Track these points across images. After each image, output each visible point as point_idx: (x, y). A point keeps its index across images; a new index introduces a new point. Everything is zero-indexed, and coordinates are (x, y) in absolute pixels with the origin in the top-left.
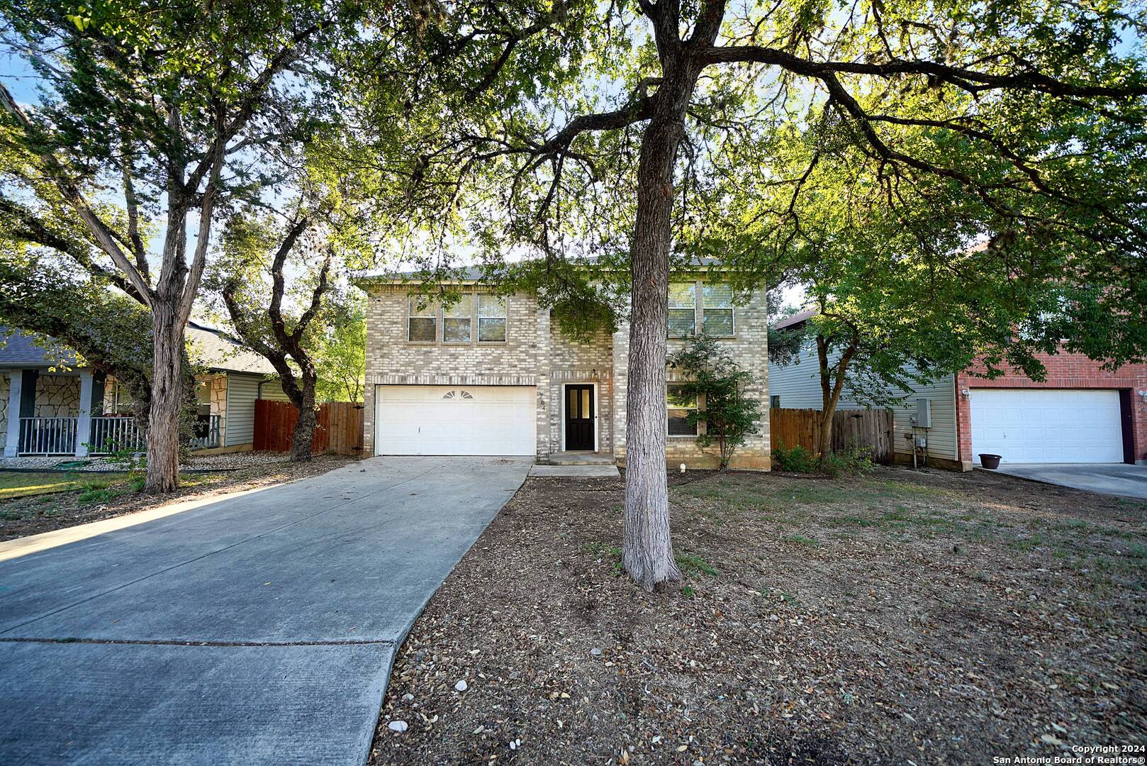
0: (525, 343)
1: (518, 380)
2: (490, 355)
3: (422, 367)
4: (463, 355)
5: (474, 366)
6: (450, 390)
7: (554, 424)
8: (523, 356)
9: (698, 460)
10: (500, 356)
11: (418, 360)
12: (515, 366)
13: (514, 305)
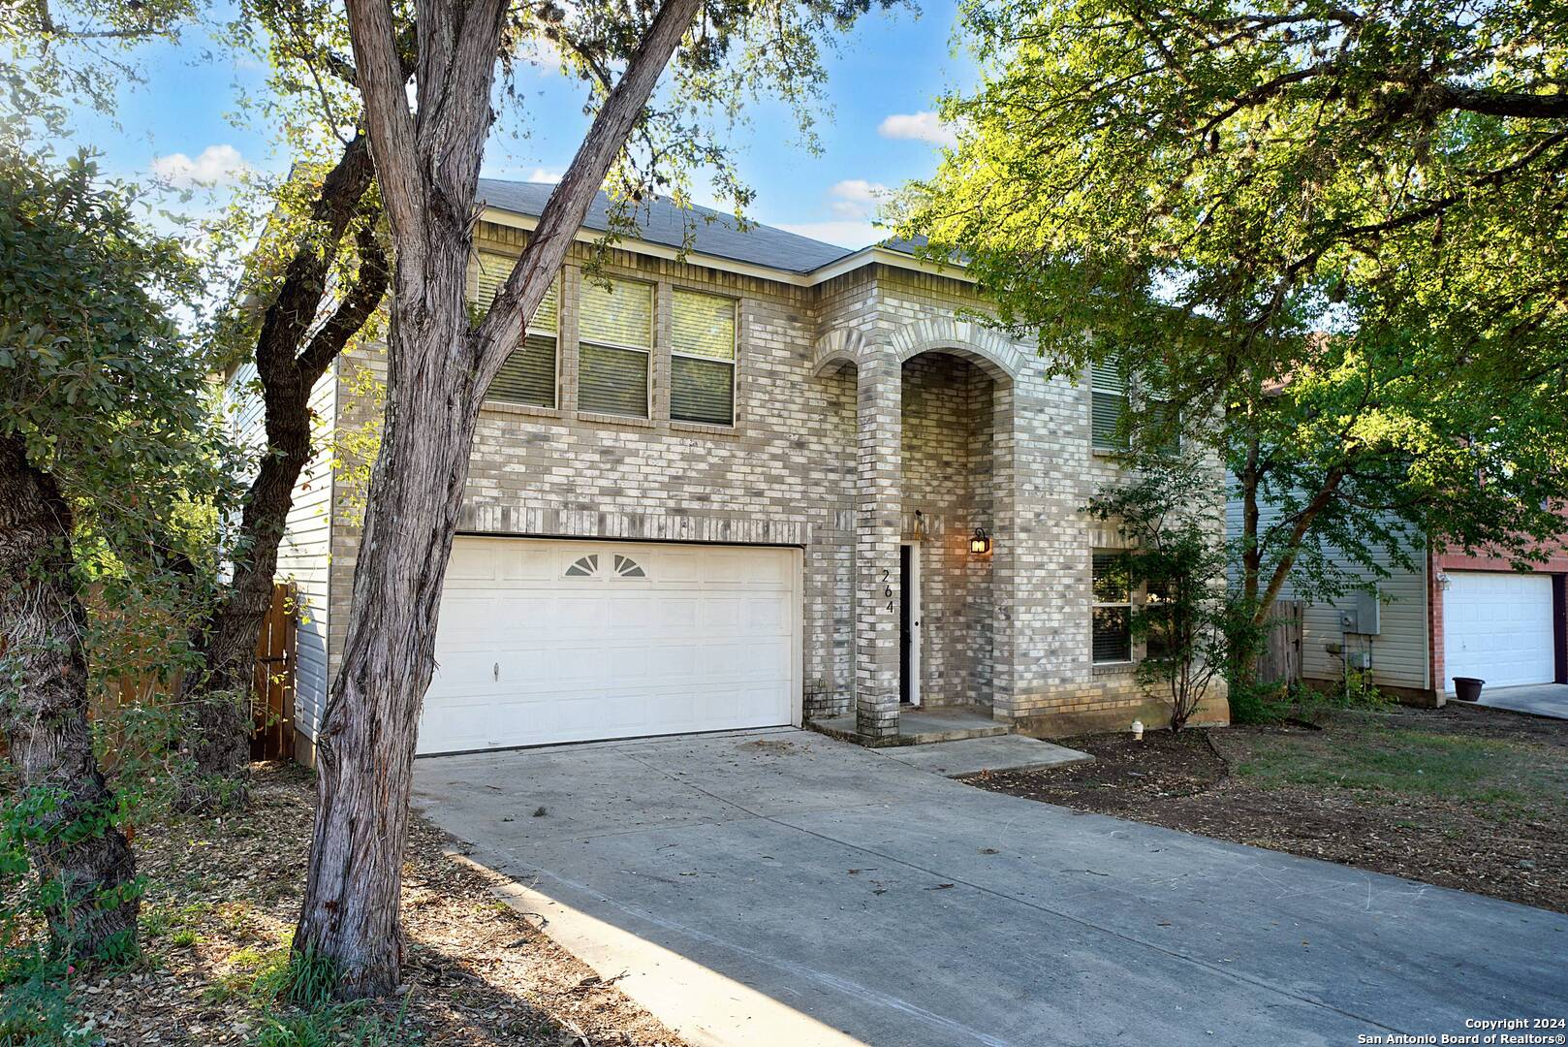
0: (780, 436)
1: (766, 531)
2: (701, 458)
3: (522, 482)
4: (635, 453)
5: (664, 486)
6: (585, 551)
7: (840, 644)
8: (777, 469)
9: (1135, 712)
10: (725, 466)
11: (510, 458)
12: (760, 494)
13: (758, 333)
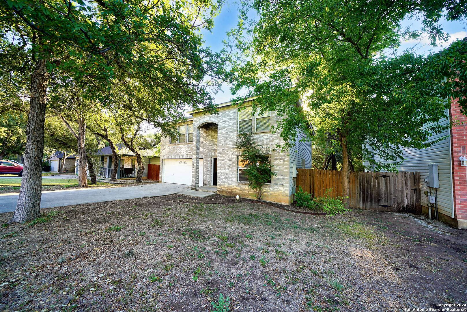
2: (190, 147)
3: (173, 153)
4: (183, 148)
5: (186, 151)
6: (181, 160)
7: (208, 174)
9: (250, 195)
11: (172, 150)
